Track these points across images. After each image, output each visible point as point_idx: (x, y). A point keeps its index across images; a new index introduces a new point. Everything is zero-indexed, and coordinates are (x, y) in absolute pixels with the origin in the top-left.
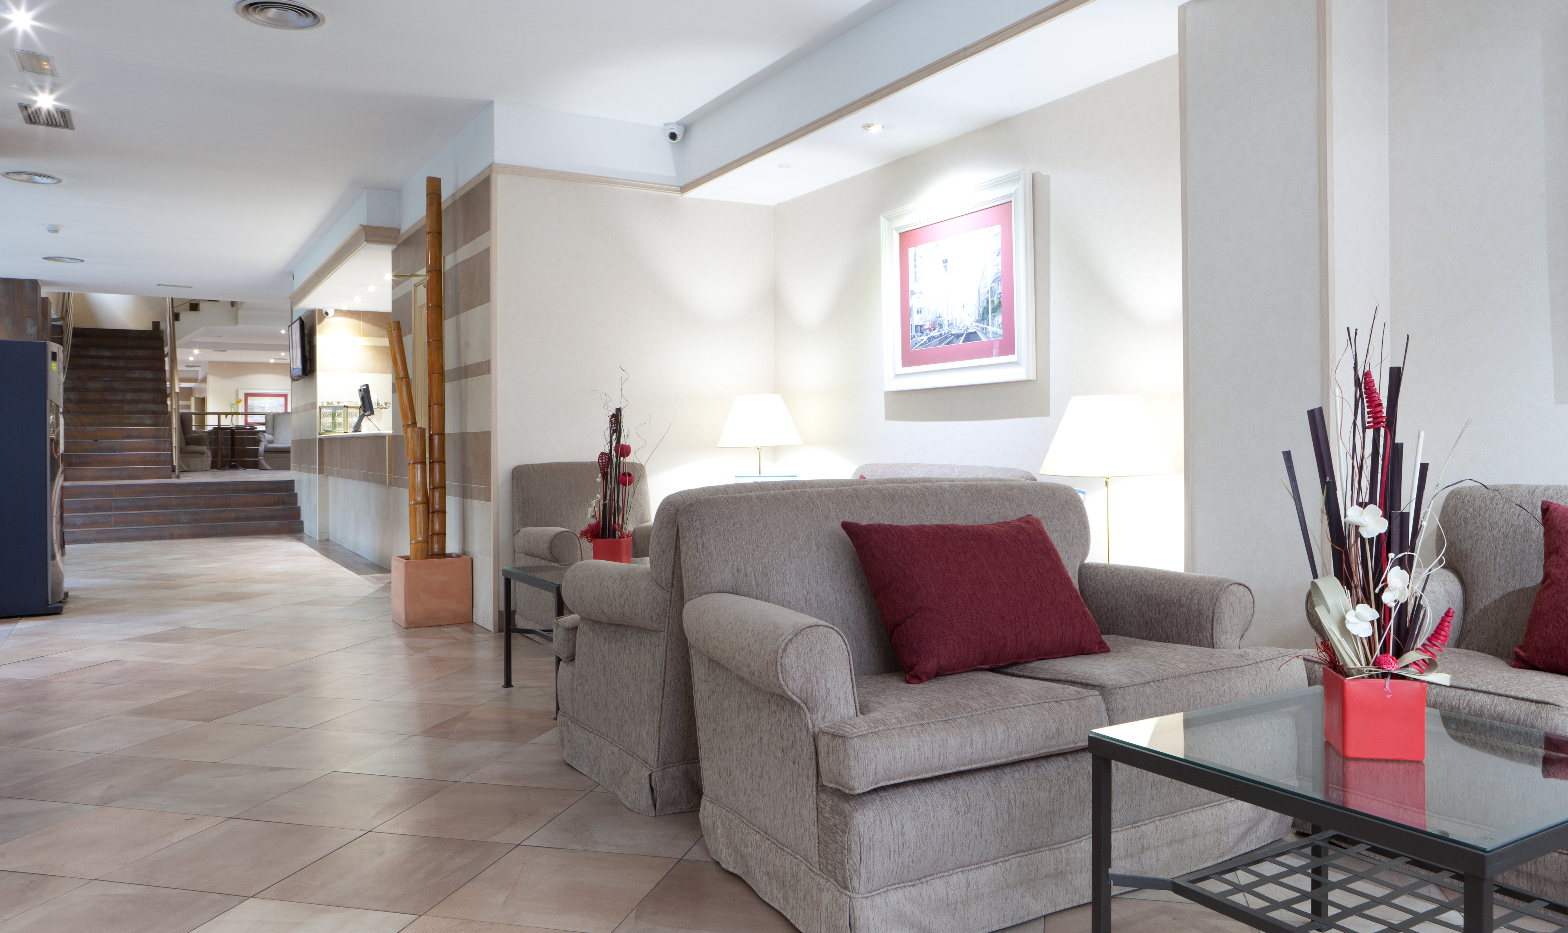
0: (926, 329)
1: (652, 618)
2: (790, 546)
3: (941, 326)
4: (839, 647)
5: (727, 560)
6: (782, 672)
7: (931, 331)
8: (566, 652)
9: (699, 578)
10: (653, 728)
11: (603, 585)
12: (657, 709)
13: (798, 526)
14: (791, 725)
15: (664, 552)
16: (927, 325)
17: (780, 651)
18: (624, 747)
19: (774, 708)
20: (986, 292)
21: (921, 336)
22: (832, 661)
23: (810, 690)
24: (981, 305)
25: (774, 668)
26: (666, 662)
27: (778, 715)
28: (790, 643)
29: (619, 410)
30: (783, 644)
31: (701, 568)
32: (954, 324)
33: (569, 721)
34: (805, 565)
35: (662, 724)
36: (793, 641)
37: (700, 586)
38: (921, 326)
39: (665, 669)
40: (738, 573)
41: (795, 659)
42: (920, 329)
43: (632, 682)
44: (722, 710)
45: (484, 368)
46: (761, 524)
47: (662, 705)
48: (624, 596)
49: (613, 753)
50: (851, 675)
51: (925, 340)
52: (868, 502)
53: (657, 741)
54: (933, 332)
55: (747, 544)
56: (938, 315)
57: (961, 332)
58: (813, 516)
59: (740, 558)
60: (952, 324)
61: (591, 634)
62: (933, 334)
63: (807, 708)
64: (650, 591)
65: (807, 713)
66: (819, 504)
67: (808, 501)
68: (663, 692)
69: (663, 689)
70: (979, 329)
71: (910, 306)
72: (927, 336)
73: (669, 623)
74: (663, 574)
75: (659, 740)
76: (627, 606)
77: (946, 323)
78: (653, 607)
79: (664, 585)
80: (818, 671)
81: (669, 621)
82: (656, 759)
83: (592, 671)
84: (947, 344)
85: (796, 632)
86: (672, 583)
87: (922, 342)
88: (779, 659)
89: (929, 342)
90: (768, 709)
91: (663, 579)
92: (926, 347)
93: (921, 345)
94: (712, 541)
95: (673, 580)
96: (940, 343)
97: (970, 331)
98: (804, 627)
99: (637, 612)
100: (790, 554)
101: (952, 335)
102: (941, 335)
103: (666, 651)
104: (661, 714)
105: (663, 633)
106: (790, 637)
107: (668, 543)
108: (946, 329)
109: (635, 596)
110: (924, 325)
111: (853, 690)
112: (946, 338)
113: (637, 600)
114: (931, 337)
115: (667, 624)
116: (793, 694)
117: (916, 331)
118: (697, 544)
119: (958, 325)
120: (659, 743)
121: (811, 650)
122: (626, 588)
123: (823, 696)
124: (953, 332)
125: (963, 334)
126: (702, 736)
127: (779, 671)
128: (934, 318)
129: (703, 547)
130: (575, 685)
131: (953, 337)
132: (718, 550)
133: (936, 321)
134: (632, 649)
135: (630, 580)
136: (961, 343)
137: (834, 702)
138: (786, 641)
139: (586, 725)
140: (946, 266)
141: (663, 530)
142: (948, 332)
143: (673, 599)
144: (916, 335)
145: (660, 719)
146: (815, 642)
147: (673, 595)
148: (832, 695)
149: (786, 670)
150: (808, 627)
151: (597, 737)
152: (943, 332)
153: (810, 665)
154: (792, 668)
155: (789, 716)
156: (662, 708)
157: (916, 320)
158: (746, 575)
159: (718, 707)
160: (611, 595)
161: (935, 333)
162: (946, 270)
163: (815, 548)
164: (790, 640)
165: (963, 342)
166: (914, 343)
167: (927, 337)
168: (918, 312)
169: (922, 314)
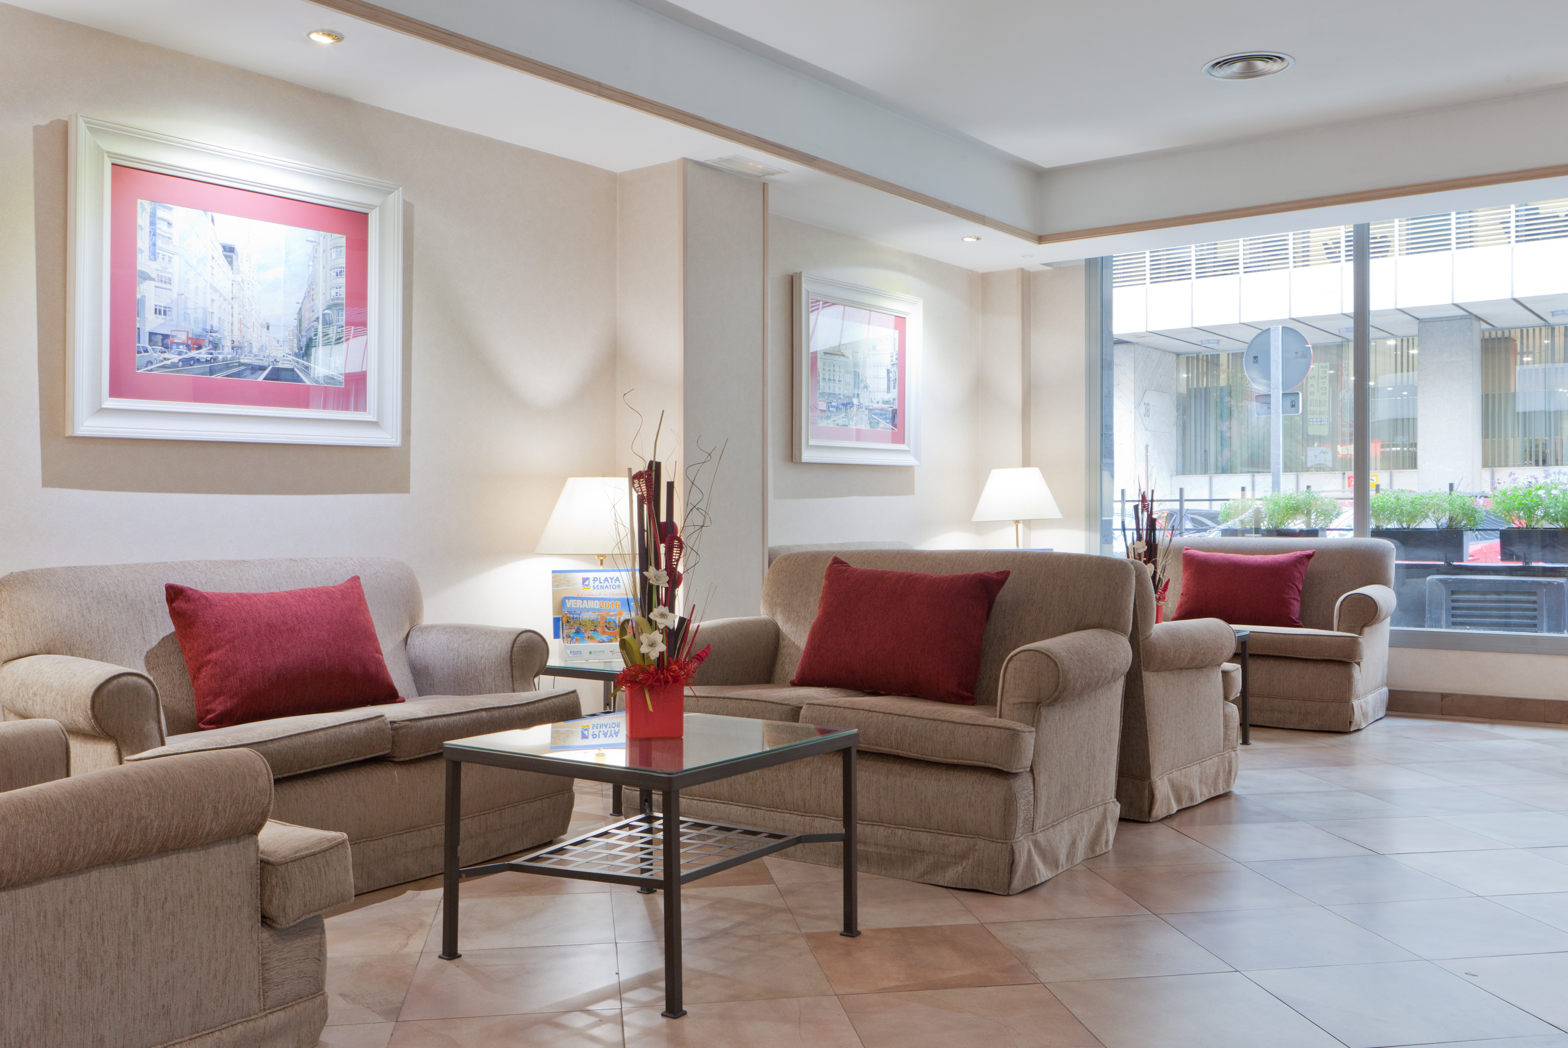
0: (178, 344)
3: (215, 346)
16: (182, 337)
20: (314, 318)
21: (164, 352)
24: (304, 333)
32: (247, 349)
38: (165, 337)
42: (163, 340)
51: (176, 360)
54: (191, 351)
56: (208, 328)
60: (240, 348)
70: (300, 367)
71: (138, 296)
72: (180, 354)
77: (227, 344)
84: (227, 376)
87: (168, 362)
89: (182, 365)
92: (178, 372)
93: (164, 367)
97: (280, 365)
101: (240, 364)
102: (215, 359)
108: (225, 353)
110: (173, 336)
112: (228, 367)
114: (192, 358)
117: (152, 342)
119: (255, 352)
124: (242, 361)
125: (264, 367)
128: (198, 331)
133: (204, 336)
140: (231, 255)
142: (232, 359)
152: (220, 357)
157: (150, 322)
161: (200, 354)
162: (230, 260)
165: (265, 379)
167: (181, 357)
168: (157, 311)
169: (168, 318)
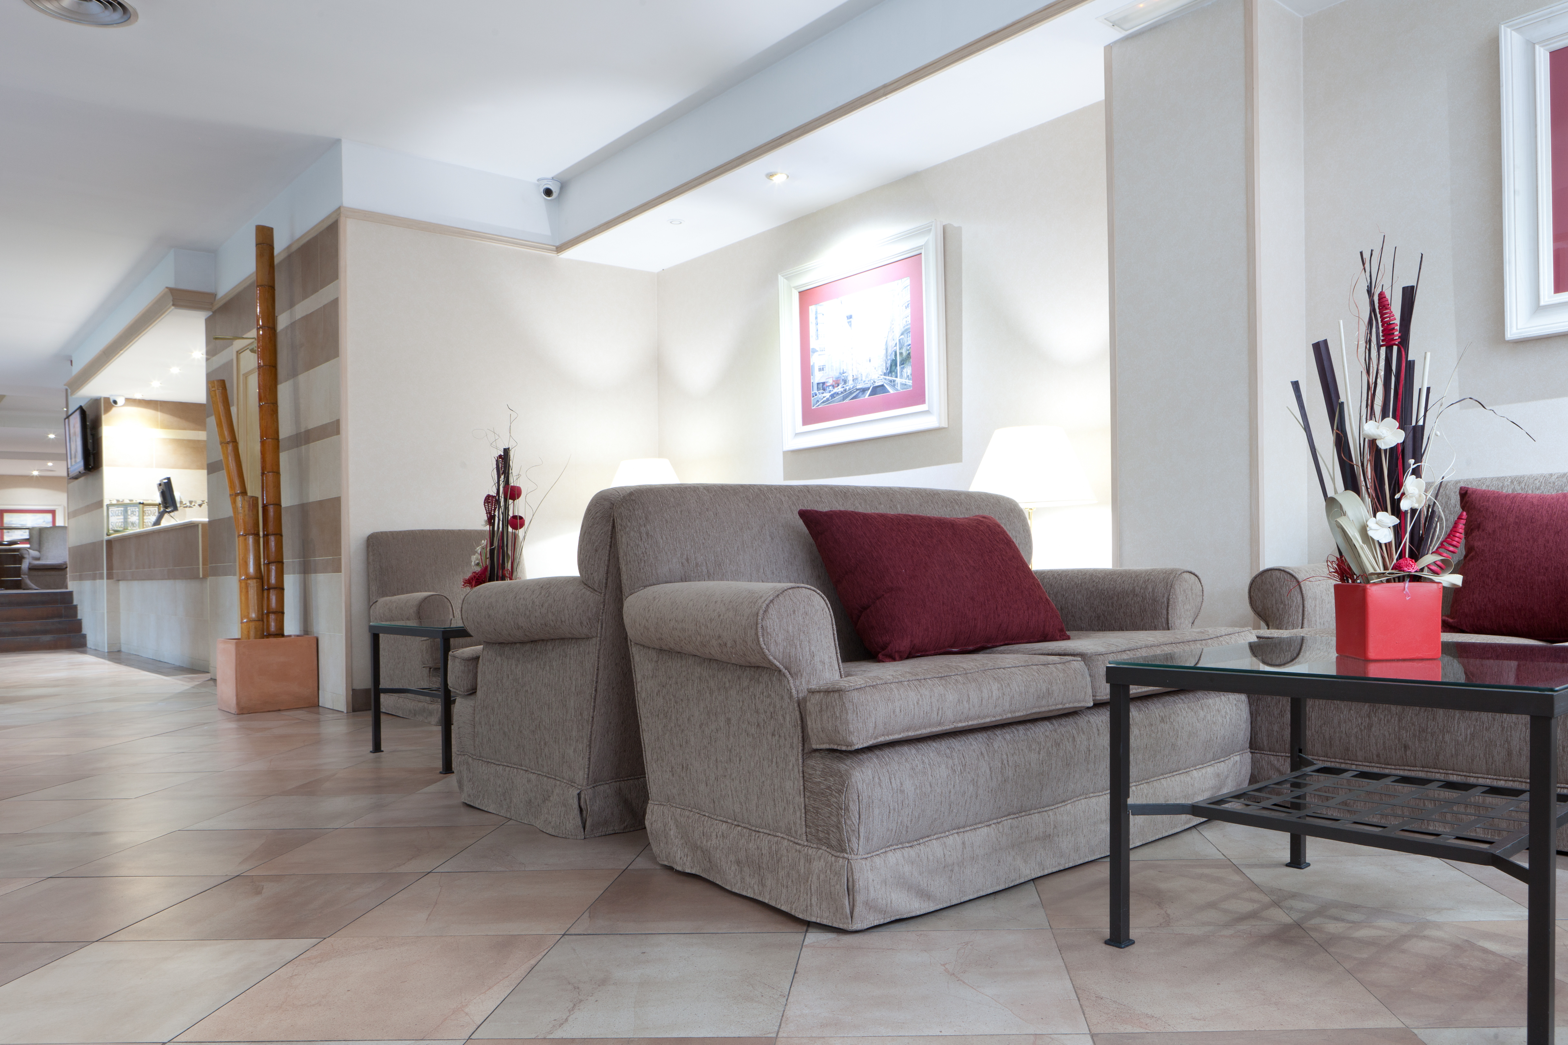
0: (829, 386)
1: (581, 623)
2: (743, 536)
3: (845, 382)
4: (823, 610)
5: (675, 549)
6: (763, 635)
7: (834, 387)
8: (465, 685)
9: (643, 569)
10: (583, 743)
11: (518, 598)
12: (588, 722)
13: (750, 516)
14: (769, 696)
15: (596, 551)
16: (830, 382)
17: (761, 612)
18: (543, 773)
19: (745, 683)
20: (894, 345)
21: (823, 393)
22: (816, 624)
23: (793, 654)
24: (889, 358)
25: (753, 632)
26: (598, 669)
27: (751, 689)
28: (771, 604)
29: (506, 451)
30: (764, 605)
31: (646, 558)
32: (860, 379)
33: (470, 759)
34: (760, 555)
35: (593, 738)
36: (775, 603)
37: (644, 577)
38: (824, 383)
39: (597, 678)
40: (688, 562)
41: (777, 621)
42: (822, 386)
43: (553, 699)
44: (676, 702)
45: (333, 429)
46: (712, 513)
47: (593, 717)
48: (546, 605)
49: (529, 781)
50: (835, 641)
51: (828, 397)
52: (820, 497)
53: (587, 757)
54: (836, 388)
55: (696, 532)
56: (842, 371)
57: (868, 385)
58: (765, 507)
59: (689, 547)
60: (857, 379)
61: (499, 659)
62: (836, 390)
63: (790, 674)
64: (580, 595)
65: (790, 678)
66: (770, 496)
67: (759, 492)
68: (595, 702)
69: (595, 699)
70: (887, 382)
71: (812, 364)
72: (830, 392)
73: (602, 627)
74: (595, 574)
75: (590, 755)
76: (550, 615)
77: (850, 378)
78: (583, 611)
79: (596, 586)
80: (802, 634)
81: (602, 625)
82: (586, 776)
83: (500, 698)
84: (852, 399)
85: (777, 593)
86: (606, 584)
87: (825, 399)
88: (760, 621)
89: (832, 399)
90: (738, 686)
91: (595, 579)
92: (829, 403)
93: (823, 402)
94: (657, 530)
95: (607, 580)
96: (844, 398)
97: (877, 384)
98: (786, 588)
99: (563, 619)
100: (743, 544)
101: (857, 390)
102: (845, 390)
103: (599, 658)
104: (592, 726)
105: (594, 639)
106: (771, 598)
107: (601, 541)
108: (850, 384)
109: (561, 602)
110: (827, 382)
111: (837, 656)
112: (851, 393)
113: (563, 605)
114: (835, 393)
115: (599, 628)
116: (775, 658)
117: (818, 389)
118: (640, 533)
119: (864, 379)
120: (589, 758)
121: (794, 611)
122: (548, 596)
123: (807, 660)
124: (858, 387)
125: (869, 388)
126: (647, 738)
127: (760, 634)
128: (837, 375)
129: (647, 536)
130: (477, 719)
131: (858, 392)
132: (665, 539)
133: (840, 377)
134: (554, 663)
135: (552, 588)
136: (867, 397)
137: (819, 667)
138: (767, 602)
139: (491, 759)
140: (850, 322)
141: (595, 526)
142: (853, 387)
143: (607, 601)
144: (817, 392)
145: (591, 732)
146: (798, 603)
147: (607, 597)
148: (817, 659)
149: (768, 633)
150: (790, 589)
151: (508, 769)
152: (848, 388)
153: (794, 627)
154: (774, 630)
155: (767, 686)
156: (593, 720)
157: (818, 377)
158: (697, 564)
159: (670, 700)
160: (530, 606)
161: (839, 389)
162: (850, 325)
163: (769, 539)
164: (772, 601)
165: (869, 396)
166: (816, 401)
167: (830, 394)
168: (820, 370)
169: (824, 371)
